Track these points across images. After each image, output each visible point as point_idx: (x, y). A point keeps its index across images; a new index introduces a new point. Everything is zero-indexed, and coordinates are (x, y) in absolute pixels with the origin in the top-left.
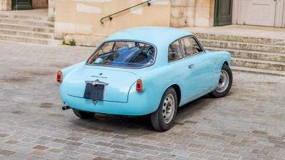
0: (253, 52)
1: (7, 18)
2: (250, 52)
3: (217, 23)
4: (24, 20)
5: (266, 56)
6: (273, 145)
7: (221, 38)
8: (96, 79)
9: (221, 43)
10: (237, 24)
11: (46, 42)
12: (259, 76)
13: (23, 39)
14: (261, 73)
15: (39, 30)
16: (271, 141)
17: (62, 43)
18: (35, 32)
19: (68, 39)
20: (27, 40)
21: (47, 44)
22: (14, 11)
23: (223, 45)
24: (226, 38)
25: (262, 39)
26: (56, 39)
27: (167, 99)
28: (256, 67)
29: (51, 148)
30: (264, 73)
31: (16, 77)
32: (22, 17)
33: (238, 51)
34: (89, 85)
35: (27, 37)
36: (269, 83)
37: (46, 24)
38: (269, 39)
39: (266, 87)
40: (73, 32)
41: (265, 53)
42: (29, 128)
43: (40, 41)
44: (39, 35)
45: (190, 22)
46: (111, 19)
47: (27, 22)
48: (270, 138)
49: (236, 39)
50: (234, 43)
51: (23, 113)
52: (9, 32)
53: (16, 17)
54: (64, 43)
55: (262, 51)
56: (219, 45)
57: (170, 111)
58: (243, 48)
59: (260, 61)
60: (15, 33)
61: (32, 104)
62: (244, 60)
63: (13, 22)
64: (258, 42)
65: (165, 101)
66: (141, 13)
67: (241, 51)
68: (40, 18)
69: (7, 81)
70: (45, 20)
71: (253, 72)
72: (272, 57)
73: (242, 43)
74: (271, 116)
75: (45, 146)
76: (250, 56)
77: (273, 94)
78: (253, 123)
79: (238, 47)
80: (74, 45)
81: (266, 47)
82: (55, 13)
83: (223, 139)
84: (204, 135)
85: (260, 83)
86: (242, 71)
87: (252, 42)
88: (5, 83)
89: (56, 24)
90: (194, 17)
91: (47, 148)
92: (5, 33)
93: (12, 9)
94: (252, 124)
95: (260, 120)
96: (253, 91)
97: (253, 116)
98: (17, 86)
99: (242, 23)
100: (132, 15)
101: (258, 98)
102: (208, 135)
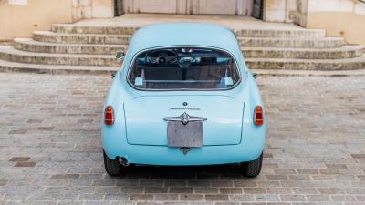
3: (116, 12)
10: (130, 12)
45: (87, 13)
90: (92, 6)
99: (135, 11)
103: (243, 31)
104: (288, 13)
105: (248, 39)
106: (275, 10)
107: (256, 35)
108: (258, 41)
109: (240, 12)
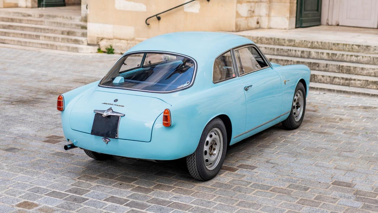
0: (345, 64)
1: (29, 18)
2: (342, 64)
3: (300, 23)
4: (52, 20)
5: (362, 69)
6: (360, 204)
7: (302, 44)
8: (108, 107)
9: (303, 52)
10: (328, 24)
11: (76, 50)
12: (353, 97)
13: (47, 45)
14: (355, 93)
15: (69, 33)
16: (358, 199)
17: (97, 51)
18: (63, 36)
19: (104, 45)
20: (52, 47)
21: (78, 52)
22: (40, 8)
23: (305, 55)
24: (309, 45)
25: (359, 46)
26: (89, 44)
27: (211, 136)
28: (348, 85)
29: (42, 205)
30: (359, 94)
31: (25, 97)
32: (49, 16)
33: (325, 62)
34: (98, 116)
35: (52, 43)
36: (365, 108)
37: (78, 25)
38: (367, 46)
39: (360, 113)
40: (111, 36)
41: (361, 66)
42: (20, 175)
43: (68, 47)
44: (68, 40)
45: (264, 22)
46: (159, 19)
47: (55, 23)
48: (357, 193)
49: (323, 46)
50: (320, 51)
51: (19, 150)
52: (30, 36)
53: (41, 16)
54: (99, 50)
55: (358, 62)
56: (299, 54)
57: (215, 152)
58: (332, 57)
59: (354, 77)
60: (38, 37)
61: (35, 137)
62: (333, 75)
63: (36, 22)
64: (352, 50)
65: (208, 139)
66: (198, 11)
67: (328, 62)
68: (71, 18)
69: (12, 103)
70: (77, 20)
71: (345, 92)
72: (371, 71)
73: (331, 52)
74: (362, 158)
75: (35, 202)
76: (341, 69)
77: (370, 125)
78: (335, 168)
79: (325, 56)
80: (112, 53)
81: (364, 56)
82: (88, 11)
83: (289, 194)
84: (263, 187)
85: (352, 107)
86: (330, 90)
87: (344, 50)
88: (7, 107)
89: (89, 25)
90: (269, 16)
91: (36, 205)
92: (25, 38)
93: (39, 7)
94: (334, 171)
95: (345, 164)
96: (341, 119)
97: (337, 158)
98: (22, 110)
99: (334, 23)
100: (186, 13)
101: (348, 130)
102: (268, 188)
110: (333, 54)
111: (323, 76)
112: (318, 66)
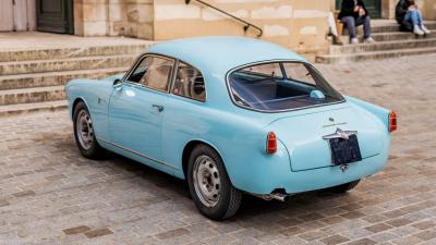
25: (47, 51)
41: (67, 73)
64: (40, 57)
79: (23, 69)
99: (9, 29)
103: (92, 49)
104: (112, 24)
105: (105, 58)
106: (94, 21)
107: (106, 52)
108: (118, 59)
109: (20, 26)
110: (32, 65)
111: (57, 91)
112: (32, 82)
